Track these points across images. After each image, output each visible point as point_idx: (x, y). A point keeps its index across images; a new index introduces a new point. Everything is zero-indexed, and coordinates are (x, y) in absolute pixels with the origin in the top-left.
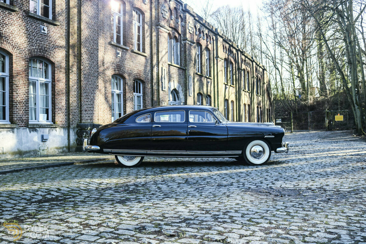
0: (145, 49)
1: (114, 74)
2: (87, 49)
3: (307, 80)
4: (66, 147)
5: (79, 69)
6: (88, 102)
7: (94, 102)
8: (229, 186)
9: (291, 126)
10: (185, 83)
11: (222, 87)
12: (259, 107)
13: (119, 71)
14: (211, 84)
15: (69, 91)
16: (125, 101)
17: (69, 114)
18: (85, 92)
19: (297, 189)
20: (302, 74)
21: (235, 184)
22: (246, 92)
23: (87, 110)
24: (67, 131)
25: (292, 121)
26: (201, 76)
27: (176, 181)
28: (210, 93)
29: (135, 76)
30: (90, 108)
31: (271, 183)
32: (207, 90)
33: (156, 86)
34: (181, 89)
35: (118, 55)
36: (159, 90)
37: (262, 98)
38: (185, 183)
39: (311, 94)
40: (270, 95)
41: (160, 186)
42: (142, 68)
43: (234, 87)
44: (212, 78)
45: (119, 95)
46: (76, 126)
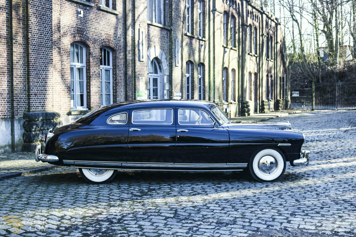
0: (116, 4)
1: (74, 42)
2: (36, 10)
3: (337, 37)
4: (9, 145)
5: (26, 38)
6: (38, 82)
7: (46, 82)
8: (231, 225)
9: (312, 101)
10: (170, 49)
11: (219, 50)
12: (269, 75)
13: (80, 37)
14: (205, 48)
15: (12, 68)
16: (89, 78)
17: (13, 100)
18: (34, 70)
19: (320, 233)
20: (329, 28)
21: (240, 222)
22: (252, 55)
23: (37, 94)
24: (10, 123)
25: (314, 94)
26: (191, 38)
27: (162, 214)
28: (204, 60)
29: (102, 43)
30: (41, 90)
31: (286, 221)
32: (200, 56)
33: (130, 55)
34: (164, 56)
35: (79, 15)
36: (135, 61)
37: (273, 63)
38: (174, 217)
39: (341, 56)
40: (285, 58)
41: (141, 223)
42: (112, 32)
43: (236, 50)
44: (207, 39)
45: (80, 70)
46: (22, 116)
